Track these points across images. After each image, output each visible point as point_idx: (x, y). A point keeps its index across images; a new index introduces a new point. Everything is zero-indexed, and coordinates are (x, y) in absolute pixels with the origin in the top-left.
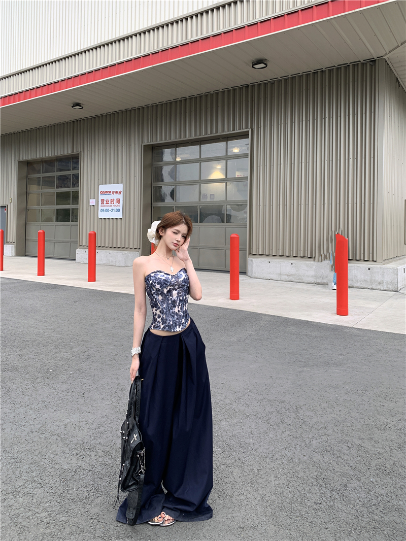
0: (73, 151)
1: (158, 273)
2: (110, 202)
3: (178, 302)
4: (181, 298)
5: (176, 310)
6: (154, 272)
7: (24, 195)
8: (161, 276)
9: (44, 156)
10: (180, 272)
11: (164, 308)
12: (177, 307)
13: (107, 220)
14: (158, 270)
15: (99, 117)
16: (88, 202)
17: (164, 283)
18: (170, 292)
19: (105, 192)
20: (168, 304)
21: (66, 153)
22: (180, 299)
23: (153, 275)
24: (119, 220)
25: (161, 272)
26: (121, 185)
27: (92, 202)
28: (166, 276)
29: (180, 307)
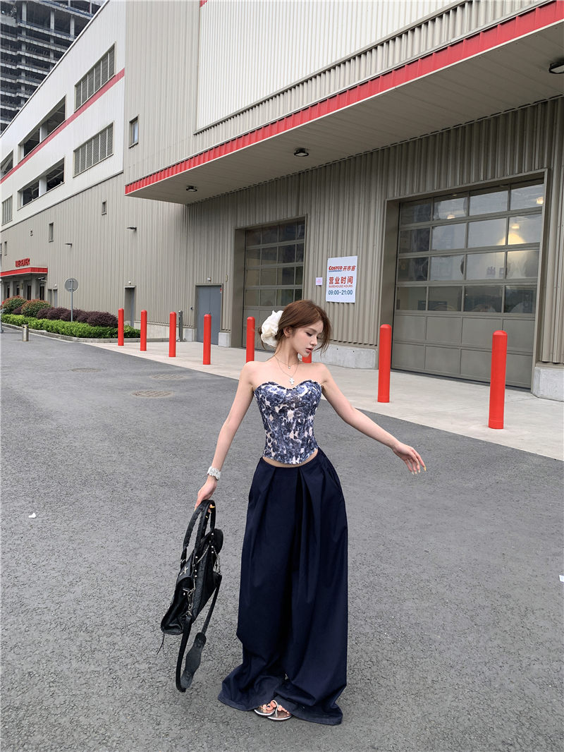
0: (297, 214)
1: (270, 385)
2: (340, 281)
3: (295, 425)
4: (299, 421)
5: (291, 435)
6: (266, 384)
7: (241, 271)
8: (273, 390)
9: (264, 222)
10: (302, 384)
11: (275, 431)
12: (293, 431)
13: (336, 304)
14: (271, 381)
15: (331, 165)
16: (314, 281)
17: (275, 400)
18: (283, 411)
19: (334, 268)
20: (280, 427)
21: (289, 216)
22: (297, 421)
23: (263, 387)
24: (351, 306)
25: (273, 384)
26: (355, 258)
27: (319, 281)
28: (279, 389)
29: (297, 432)
